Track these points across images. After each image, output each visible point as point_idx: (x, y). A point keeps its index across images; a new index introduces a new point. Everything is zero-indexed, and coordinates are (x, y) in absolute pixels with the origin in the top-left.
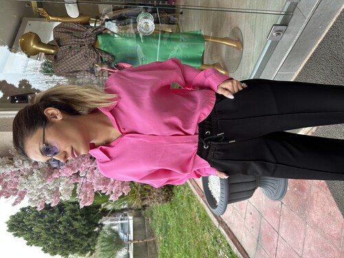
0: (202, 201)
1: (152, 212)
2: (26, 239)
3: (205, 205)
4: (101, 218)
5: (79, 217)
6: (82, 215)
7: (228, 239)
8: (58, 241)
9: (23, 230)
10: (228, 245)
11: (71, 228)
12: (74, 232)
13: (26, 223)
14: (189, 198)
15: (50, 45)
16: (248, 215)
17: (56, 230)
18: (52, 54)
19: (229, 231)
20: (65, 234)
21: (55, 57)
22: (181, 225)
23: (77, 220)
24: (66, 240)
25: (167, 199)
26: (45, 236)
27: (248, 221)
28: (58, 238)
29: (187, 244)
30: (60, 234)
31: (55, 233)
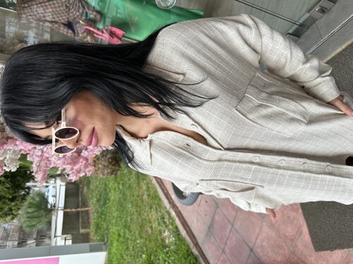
7: (178, 222)
10: (177, 227)
16: (203, 203)
22: (124, 200)
25: (113, 173)
27: (202, 208)
29: (129, 219)
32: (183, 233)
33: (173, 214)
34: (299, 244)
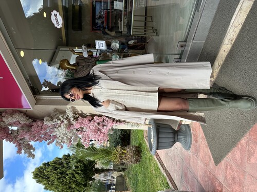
0: (156, 159)
1: (129, 173)
2: (45, 184)
3: (157, 161)
4: (94, 175)
5: (80, 172)
6: (81, 171)
7: (168, 179)
8: (65, 187)
9: (43, 178)
10: (167, 183)
11: (74, 179)
12: (76, 181)
13: (46, 174)
14: (149, 158)
15: (74, 65)
16: (178, 162)
17: (64, 179)
18: (75, 69)
19: (169, 175)
20: (70, 183)
21: (76, 71)
22: (145, 178)
23: (78, 173)
24: (70, 187)
25: (137, 161)
26: (57, 183)
27: (177, 166)
28: (65, 185)
30: (66, 182)
31: (63, 181)
32: (170, 185)
33: (165, 175)
34: (211, 165)
